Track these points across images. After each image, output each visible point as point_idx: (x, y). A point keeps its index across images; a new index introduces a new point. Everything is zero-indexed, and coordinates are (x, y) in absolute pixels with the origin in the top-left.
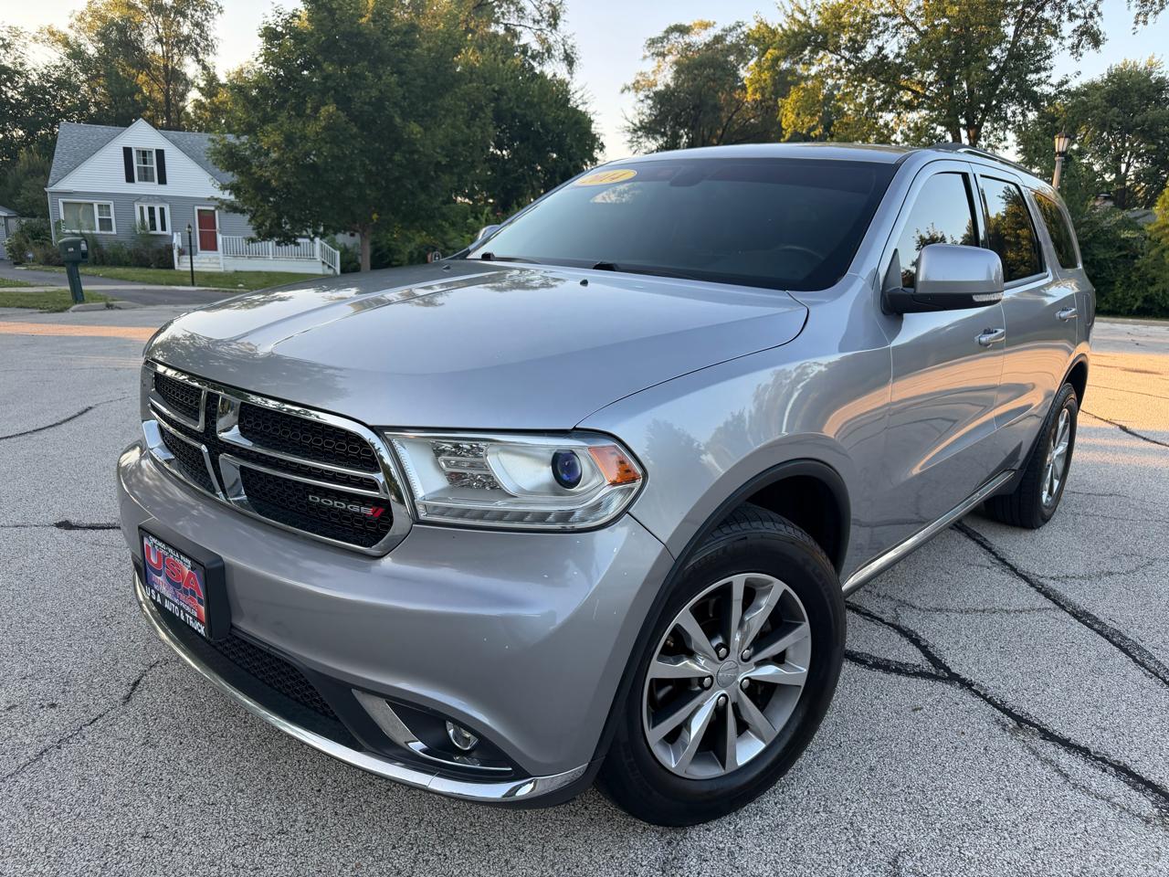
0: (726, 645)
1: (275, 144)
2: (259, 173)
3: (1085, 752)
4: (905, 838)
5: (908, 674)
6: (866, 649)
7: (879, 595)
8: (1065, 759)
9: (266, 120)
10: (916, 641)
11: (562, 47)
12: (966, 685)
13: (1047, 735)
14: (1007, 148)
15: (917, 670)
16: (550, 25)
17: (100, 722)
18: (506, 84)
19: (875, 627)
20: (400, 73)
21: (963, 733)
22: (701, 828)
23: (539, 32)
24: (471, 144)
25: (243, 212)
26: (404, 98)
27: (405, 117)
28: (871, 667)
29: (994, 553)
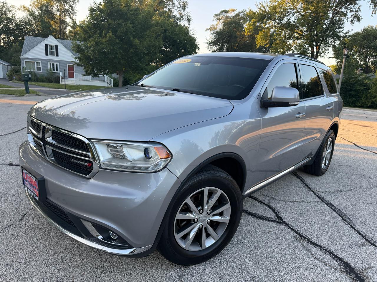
0: (202, 209)
1: (92, 45)
2: (87, 54)
3: (320, 247)
4: (257, 272)
5: (269, 221)
6: (257, 212)
7: (265, 195)
8: (314, 249)
9: (90, 37)
10: (273, 210)
11: (186, 16)
12: (287, 225)
13: (310, 242)
14: (328, 53)
15: (272, 219)
16: (183, 9)
17: (11, 226)
18: (168, 27)
19: (262, 205)
20: (133, 23)
21: (283, 240)
22: (193, 266)
23: (179, 11)
24: (155, 47)
25: (82, 66)
26: (134, 31)
27: (134, 37)
28: (257, 218)
29: (305, 184)
